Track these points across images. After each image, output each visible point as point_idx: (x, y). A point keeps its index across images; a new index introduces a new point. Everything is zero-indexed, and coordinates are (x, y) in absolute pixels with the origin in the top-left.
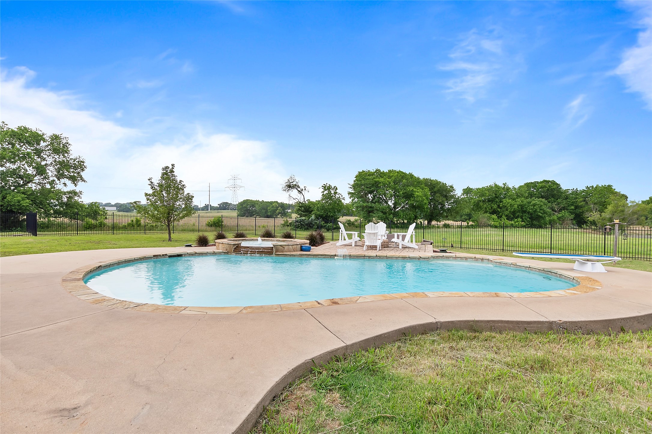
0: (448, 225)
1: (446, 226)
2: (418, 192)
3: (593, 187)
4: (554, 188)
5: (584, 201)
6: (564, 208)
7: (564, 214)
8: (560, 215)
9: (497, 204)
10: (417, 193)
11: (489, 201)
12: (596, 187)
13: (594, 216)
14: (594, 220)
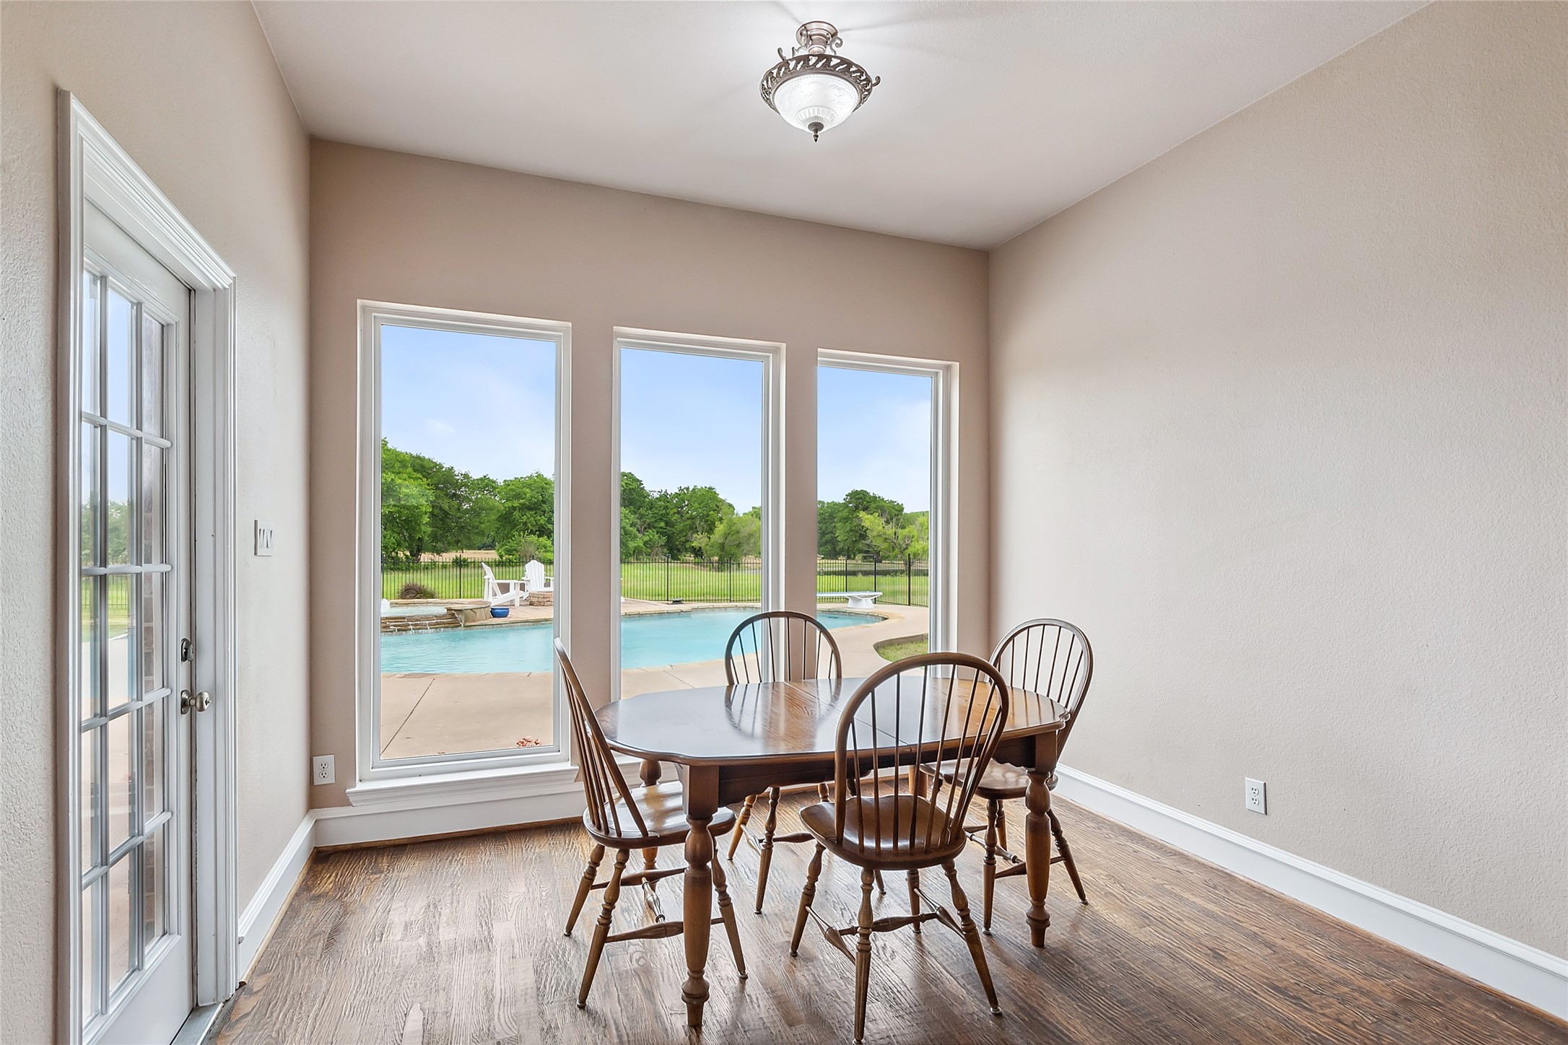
0: (465, 560)
1: (459, 563)
2: (407, 487)
3: (688, 489)
4: (633, 489)
5: (678, 513)
6: (650, 526)
7: (651, 536)
8: (646, 538)
9: (546, 515)
10: (404, 490)
11: (529, 509)
12: (694, 489)
13: (699, 540)
14: (700, 548)
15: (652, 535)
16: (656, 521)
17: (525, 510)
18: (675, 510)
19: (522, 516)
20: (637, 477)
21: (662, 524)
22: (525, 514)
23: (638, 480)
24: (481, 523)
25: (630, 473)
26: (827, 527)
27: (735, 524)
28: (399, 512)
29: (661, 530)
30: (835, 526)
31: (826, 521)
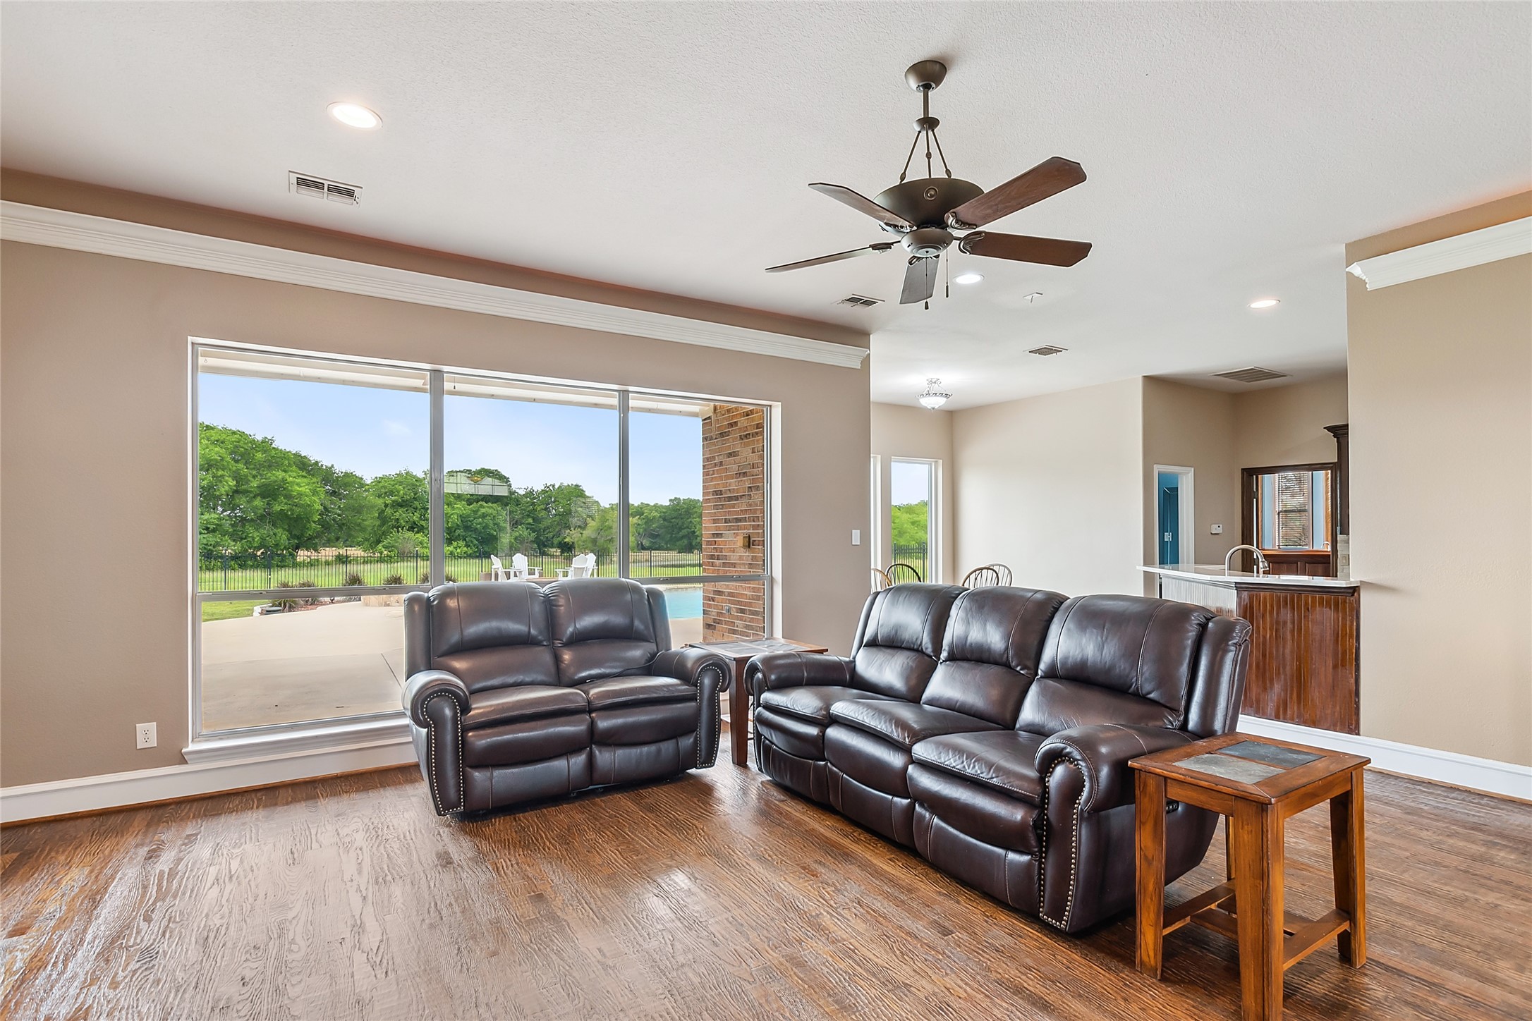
3: (554, 486)
5: (545, 508)
10: (294, 487)
11: (402, 505)
12: (560, 487)
14: (573, 543)
15: (522, 531)
16: (523, 518)
17: (397, 507)
18: (542, 507)
19: (395, 512)
20: (503, 474)
21: (530, 520)
22: (397, 511)
23: (505, 477)
24: (363, 520)
25: (496, 470)
26: (683, 523)
27: (608, 520)
28: (291, 510)
29: (529, 526)
30: (691, 522)
31: (682, 516)
